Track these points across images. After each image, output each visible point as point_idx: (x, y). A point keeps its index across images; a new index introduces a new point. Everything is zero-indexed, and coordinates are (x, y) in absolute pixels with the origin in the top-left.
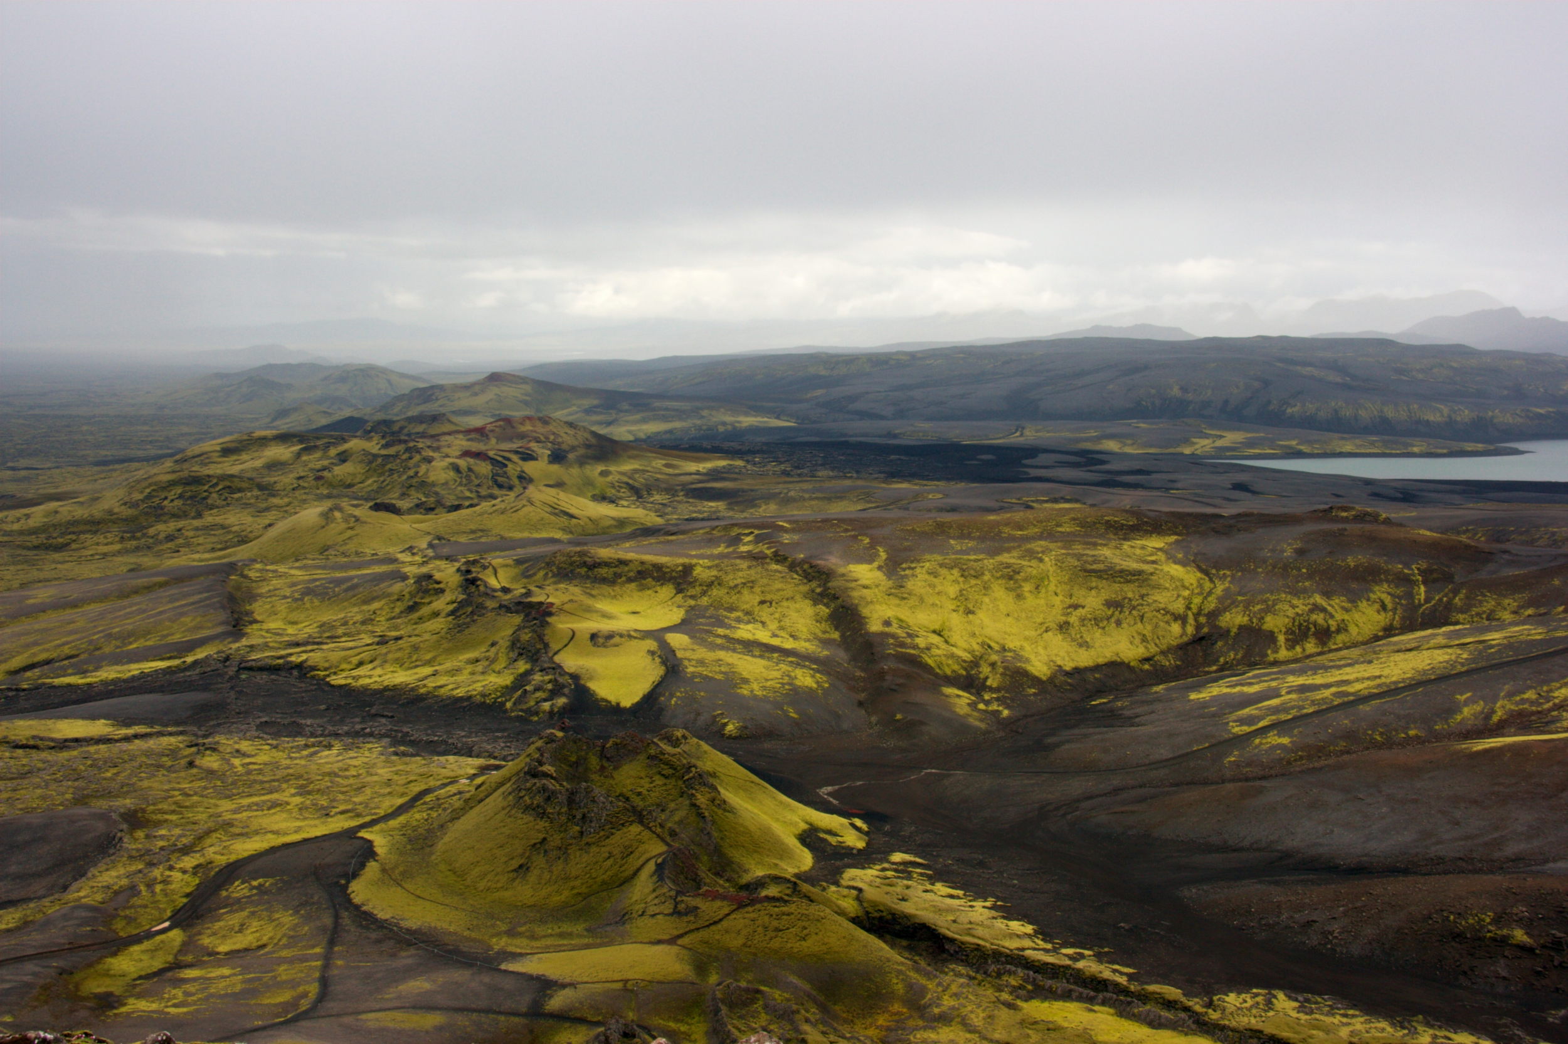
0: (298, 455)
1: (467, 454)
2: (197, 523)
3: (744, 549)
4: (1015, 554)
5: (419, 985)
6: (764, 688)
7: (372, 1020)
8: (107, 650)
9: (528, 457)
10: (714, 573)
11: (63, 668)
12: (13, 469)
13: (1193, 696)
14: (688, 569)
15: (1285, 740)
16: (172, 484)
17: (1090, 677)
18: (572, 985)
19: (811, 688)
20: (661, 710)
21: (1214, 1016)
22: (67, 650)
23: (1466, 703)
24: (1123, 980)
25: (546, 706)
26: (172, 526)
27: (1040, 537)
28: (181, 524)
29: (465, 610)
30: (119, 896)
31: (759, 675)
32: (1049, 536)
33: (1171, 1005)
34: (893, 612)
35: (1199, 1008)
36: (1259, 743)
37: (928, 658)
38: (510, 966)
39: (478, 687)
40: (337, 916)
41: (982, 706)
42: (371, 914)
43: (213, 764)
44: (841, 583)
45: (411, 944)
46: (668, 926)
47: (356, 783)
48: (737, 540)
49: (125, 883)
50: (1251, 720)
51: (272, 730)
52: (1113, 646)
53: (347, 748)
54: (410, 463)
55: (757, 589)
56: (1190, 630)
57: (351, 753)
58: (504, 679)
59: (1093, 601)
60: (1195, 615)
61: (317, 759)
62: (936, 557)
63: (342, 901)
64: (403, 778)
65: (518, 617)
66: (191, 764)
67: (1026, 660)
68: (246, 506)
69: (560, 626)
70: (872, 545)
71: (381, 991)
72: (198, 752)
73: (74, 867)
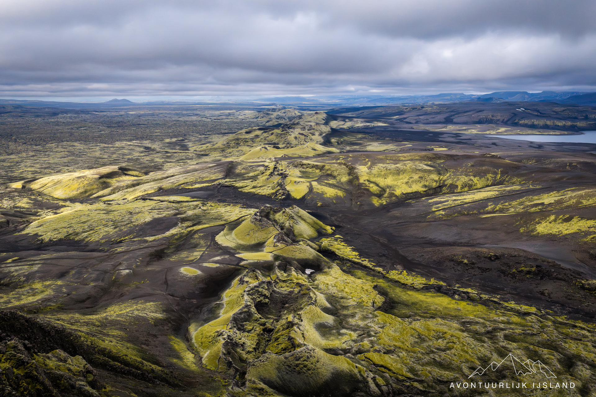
0: (262, 133)
1: (300, 134)
2: (237, 150)
3: (338, 161)
4: (401, 164)
5: (218, 258)
6: (330, 195)
7: (205, 265)
8: (199, 180)
9: (313, 135)
10: (329, 167)
11: (189, 184)
12: (206, 135)
13: (430, 201)
14: (324, 166)
15: (443, 213)
16: (233, 140)
17: (410, 195)
18: (247, 260)
19: (341, 196)
20: (305, 200)
21: (387, 275)
22: (191, 180)
23: (490, 205)
24: (371, 266)
25: (280, 198)
26: (232, 149)
27: (409, 160)
28: (234, 149)
29: (271, 174)
30: (173, 235)
31: (330, 192)
32: (411, 160)
33: (379, 272)
34: (367, 178)
35: (385, 273)
36: (437, 213)
37: (371, 190)
38: (237, 255)
39: (268, 193)
40: (211, 243)
41: (380, 201)
42: (217, 243)
43: (205, 208)
44: (357, 171)
45: (222, 249)
46: (272, 249)
47: (231, 214)
48: (339, 159)
49: (176, 233)
50: (438, 207)
51: (220, 201)
52: (417, 188)
53: (233, 206)
54: (286, 136)
55: (338, 172)
56: (438, 184)
57: (233, 207)
58: (274, 191)
59: (416, 177)
60: (440, 181)
61: (226, 208)
62: (382, 165)
63: (213, 239)
64: (240, 213)
65: (281, 177)
66: (200, 208)
67: (395, 191)
68: (248, 146)
69: (288, 179)
70: (368, 161)
71: (210, 259)
72: (203, 205)
73: (168, 229)
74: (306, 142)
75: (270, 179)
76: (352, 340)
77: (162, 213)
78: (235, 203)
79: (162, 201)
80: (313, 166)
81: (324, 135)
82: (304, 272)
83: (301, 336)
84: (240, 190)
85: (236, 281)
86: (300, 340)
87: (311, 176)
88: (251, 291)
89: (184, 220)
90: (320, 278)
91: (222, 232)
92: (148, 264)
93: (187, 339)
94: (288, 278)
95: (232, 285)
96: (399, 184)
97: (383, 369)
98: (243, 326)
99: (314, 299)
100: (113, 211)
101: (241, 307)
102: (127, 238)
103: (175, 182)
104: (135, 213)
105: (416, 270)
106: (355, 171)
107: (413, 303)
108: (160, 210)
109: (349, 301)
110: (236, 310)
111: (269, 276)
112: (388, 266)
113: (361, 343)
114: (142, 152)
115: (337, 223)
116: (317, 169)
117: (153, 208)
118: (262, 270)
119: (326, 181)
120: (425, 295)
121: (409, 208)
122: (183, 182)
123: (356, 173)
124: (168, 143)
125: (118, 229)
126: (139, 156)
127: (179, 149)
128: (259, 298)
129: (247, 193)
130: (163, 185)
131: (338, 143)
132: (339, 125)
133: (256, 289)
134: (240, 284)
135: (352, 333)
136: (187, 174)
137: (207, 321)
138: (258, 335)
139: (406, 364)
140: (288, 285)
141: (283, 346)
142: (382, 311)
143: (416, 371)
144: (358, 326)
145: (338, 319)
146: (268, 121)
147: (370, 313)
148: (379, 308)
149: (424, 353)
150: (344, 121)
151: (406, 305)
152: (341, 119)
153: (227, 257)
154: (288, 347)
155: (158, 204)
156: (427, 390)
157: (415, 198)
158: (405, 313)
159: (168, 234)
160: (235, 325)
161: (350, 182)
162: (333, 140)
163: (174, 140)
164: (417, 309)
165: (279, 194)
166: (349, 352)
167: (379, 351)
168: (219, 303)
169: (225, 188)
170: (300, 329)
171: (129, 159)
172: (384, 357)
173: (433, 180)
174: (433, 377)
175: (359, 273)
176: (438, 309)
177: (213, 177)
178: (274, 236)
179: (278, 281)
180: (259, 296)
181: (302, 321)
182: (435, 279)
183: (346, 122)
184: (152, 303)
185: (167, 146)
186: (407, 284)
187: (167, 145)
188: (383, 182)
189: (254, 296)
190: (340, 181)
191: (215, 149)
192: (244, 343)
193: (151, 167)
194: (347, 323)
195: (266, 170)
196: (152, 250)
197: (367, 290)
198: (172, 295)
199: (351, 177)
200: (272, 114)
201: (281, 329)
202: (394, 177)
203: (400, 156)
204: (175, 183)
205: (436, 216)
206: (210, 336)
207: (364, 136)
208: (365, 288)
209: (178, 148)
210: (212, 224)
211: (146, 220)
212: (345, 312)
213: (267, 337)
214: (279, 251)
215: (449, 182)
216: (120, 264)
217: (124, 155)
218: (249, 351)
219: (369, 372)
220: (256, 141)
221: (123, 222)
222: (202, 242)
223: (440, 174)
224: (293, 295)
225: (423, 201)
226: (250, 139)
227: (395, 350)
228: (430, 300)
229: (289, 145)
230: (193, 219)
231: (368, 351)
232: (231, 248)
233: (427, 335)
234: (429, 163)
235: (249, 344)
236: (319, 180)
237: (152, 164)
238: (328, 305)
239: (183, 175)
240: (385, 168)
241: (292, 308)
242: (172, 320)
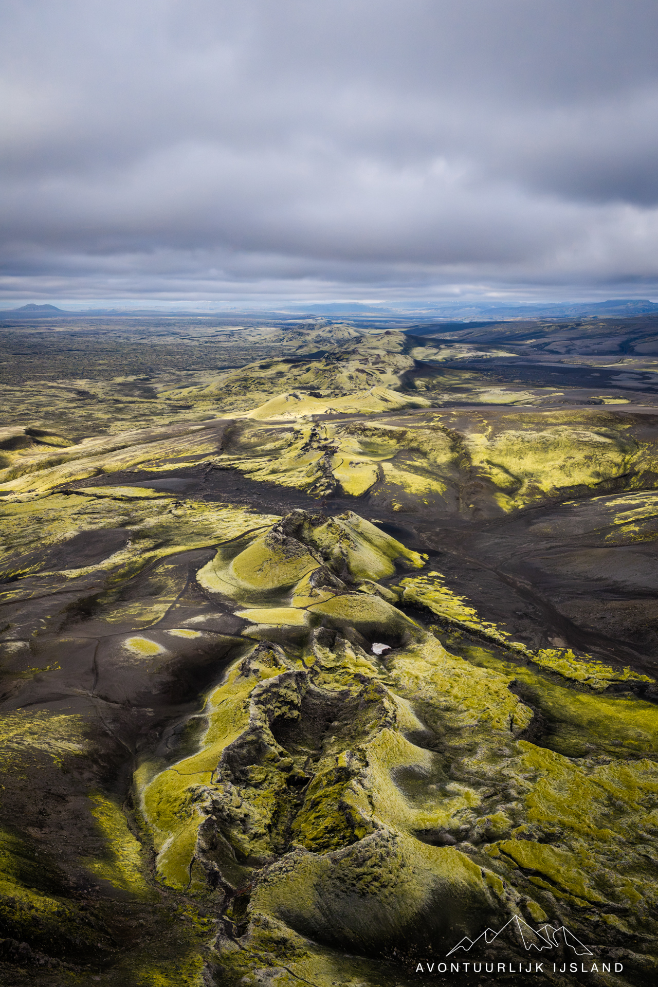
0: (290, 369)
1: (358, 370)
2: (243, 398)
3: (432, 424)
4: (549, 431)
5: (200, 619)
6: (417, 490)
7: (174, 632)
8: (171, 457)
9: (383, 372)
10: (415, 435)
11: (152, 464)
12: (188, 370)
13: (608, 504)
14: (404, 433)
15: (637, 529)
16: (237, 380)
17: (568, 491)
18: (256, 624)
19: (437, 492)
20: (370, 497)
21: (535, 659)
22: (157, 456)
24: (502, 639)
25: (322, 493)
26: (234, 398)
27: (565, 424)
28: (237, 397)
29: (306, 448)
30: (116, 567)
31: (417, 484)
32: (569, 423)
33: (519, 652)
34: (486, 457)
35: (530, 655)
36: (625, 529)
37: (495, 479)
38: (237, 614)
39: (299, 483)
40: (187, 585)
41: (512, 503)
42: (200, 585)
43: (179, 512)
44: (467, 443)
45: (207, 599)
46: (306, 601)
47: (228, 525)
48: (431, 420)
49: (121, 562)
50: (626, 518)
51: (209, 498)
52: (582, 477)
53: (234, 508)
54: (333, 374)
55: (431, 444)
56: (621, 471)
57: (233, 511)
58: (310, 480)
59: (579, 456)
60: (626, 464)
61: (219, 513)
62: (513, 432)
63: (192, 578)
64: (246, 524)
65: (324, 453)
66: (170, 512)
67: (541, 482)
68: (264, 391)
69: (338, 457)
70: (487, 425)
71: (184, 620)
72: (176, 507)
73: (107, 554)
74: (369, 385)
75: (304, 456)
76: (472, 809)
77: (97, 521)
78: (238, 504)
79: (100, 497)
80: (385, 433)
81: (402, 372)
82: (369, 651)
83: (366, 801)
84: (247, 476)
85: (233, 670)
86: (364, 813)
87: (380, 452)
88: (264, 696)
89: (138, 536)
90: (403, 663)
91: (210, 564)
92: (63, 628)
93: (129, 801)
94: (338, 664)
95: (226, 679)
96: (547, 469)
97: (539, 880)
98: (244, 773)
99: (390, 714)
100: (7, 515)
101: (242, 732)
102: (27, 570)
103: (128, 459)
104: (47, 521)
105: (593, 648)
106: (463, 443)
107: (591, 723)
108: (95, 516)
109: (461, 716)
110: (232, 738)
111: (300, 658)
112: (536, 640)
113: (490, 816)
114: (71, 401)
115: (431, 546)
116: (391, 438)
117: (83, 511)
118: (287, 645)
119: (408, 462)
120: (613, 705)
121: (568, 519)
122: (141, 459)
123: (466, 447)
124: (119, 384)
125: (11, 552)
126: (65, 408)
127: (139, 396)
128: (279, 708)
129: (261, 482)
130: (104, 465)
131: (427, 387)
132: (428, 355)
133: (274, 690)
134: (242, 675)
135: (471, 791)
136: (150, 445)
137: (172, 758)
138: (277, 793)
139: (588, 870)
140: (337, 677)
141: (327, 822)
142: (528, 739)
143: (611, 886)
144: (483, 775)
145: (440, 757)
146: (301, 347)
147: (506, 745)
148: (523, 734)
149: (624, 843)
150: (437, 347)
151: (577, 726)
152: (431, 344)
153: (217, 615)
154: (338, 826)
155: (92, 503)
156: (636, 933)
157: (580, 497)
158: (577, 744)
159: (106, 564)
160: (229, 772)
161: (454, 464)
162: (418, 383)
163: (131, 379)
164: (600, 737)
165: (321, 485)
166: (466, 838)
167: (529, 837)
168: (200, 719)
169: (220, 474)
170: (363, 786)
171: (47, 413)
172: (541, 852)
173: (612, 462)
174: (647, 903)
175: (479, 653)
176: (642, 737)
177: (199, 451)
178: (310, 574)
179: (318, 670)
180: (279, 705)
181: (367, 765)
182: (631, 670)
183: (440, 349)
184: (63, 716)
185: (119, 390)
186: (575, 680)
187: (118, 388)
188: (516, 465)
189: (269, 706)
190: (435, 462)
191: (204, 397)
192: (246, 815)
193: (87, 428)
194: (460, 767)
195: (296, 438)
196: (72, 598)
197: (496, 692)
198: (105, 698)
199: (456, 455)
200: (308, 334)
201: (325, 783)
202: (537, 456)
203: (548, 416)
204: (128, 461)
205: (621, 535)
206: (176, 800)
207: (474, 375)
208: (494, 688)
209: (137, 393)
210: (192, 546)
211: (65, 535)
212: (456, 742)
213: (294, 798)
214: (322, 606)
215: (643, 466)
216: (8, 628)
217: (39, 405)
218: (256, 833)
219: (511, 887)
220: (279, 382)
221: (23, 537)
222: (171, 583)
223: (624, 451)
224: (347, 700)
225: (596, 503)
226: (268, 379)
227: (562, 834)
228: (624, 715)
229: (338, 391)
230: (156, 535)
231: (506, 836)
232: (227, 598)
233: (626, 799)
234: (603, 429)
235: (257, 817)
236: (396, 459)
237: (90, 423)
238: (420, 726)
239: (142, 446)
240: (520, 438)
241: (345, 730)
242: (100, 756)
